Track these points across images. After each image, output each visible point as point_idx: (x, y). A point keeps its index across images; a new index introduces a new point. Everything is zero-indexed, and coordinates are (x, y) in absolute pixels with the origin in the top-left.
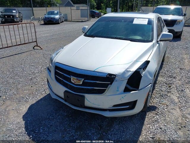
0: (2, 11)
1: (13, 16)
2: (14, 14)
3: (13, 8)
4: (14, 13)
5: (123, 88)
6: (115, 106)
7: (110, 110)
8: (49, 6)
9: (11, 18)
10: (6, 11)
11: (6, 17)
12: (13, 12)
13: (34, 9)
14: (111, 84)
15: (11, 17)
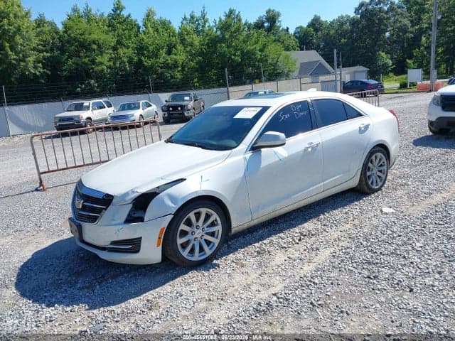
0: (167, 100)
1: (182, 107)
2: (184, 103)
3: (186, 92)
4: (186, 101)
5: (124, 216)
6: (114, 243)
7: (103, 249)
8: (257, 81)
9: (179, 111)
10: (174, 98)
11: (171, 109)
12: (184, 100)
13: (231, 89)
14: (106, 209)
15: (179, 109)
